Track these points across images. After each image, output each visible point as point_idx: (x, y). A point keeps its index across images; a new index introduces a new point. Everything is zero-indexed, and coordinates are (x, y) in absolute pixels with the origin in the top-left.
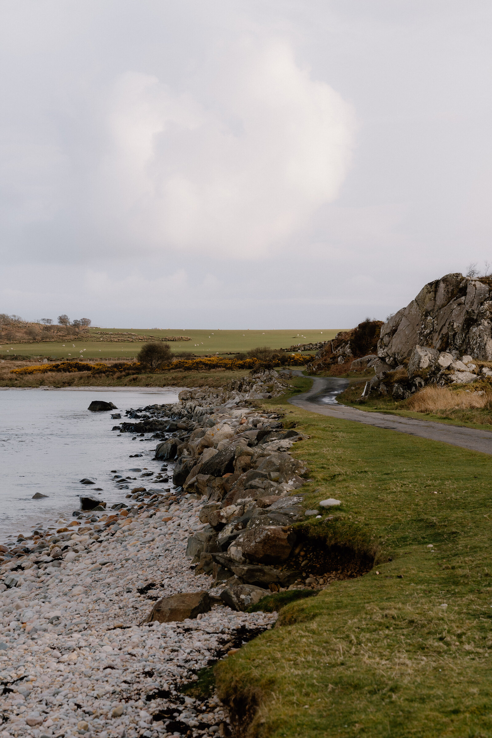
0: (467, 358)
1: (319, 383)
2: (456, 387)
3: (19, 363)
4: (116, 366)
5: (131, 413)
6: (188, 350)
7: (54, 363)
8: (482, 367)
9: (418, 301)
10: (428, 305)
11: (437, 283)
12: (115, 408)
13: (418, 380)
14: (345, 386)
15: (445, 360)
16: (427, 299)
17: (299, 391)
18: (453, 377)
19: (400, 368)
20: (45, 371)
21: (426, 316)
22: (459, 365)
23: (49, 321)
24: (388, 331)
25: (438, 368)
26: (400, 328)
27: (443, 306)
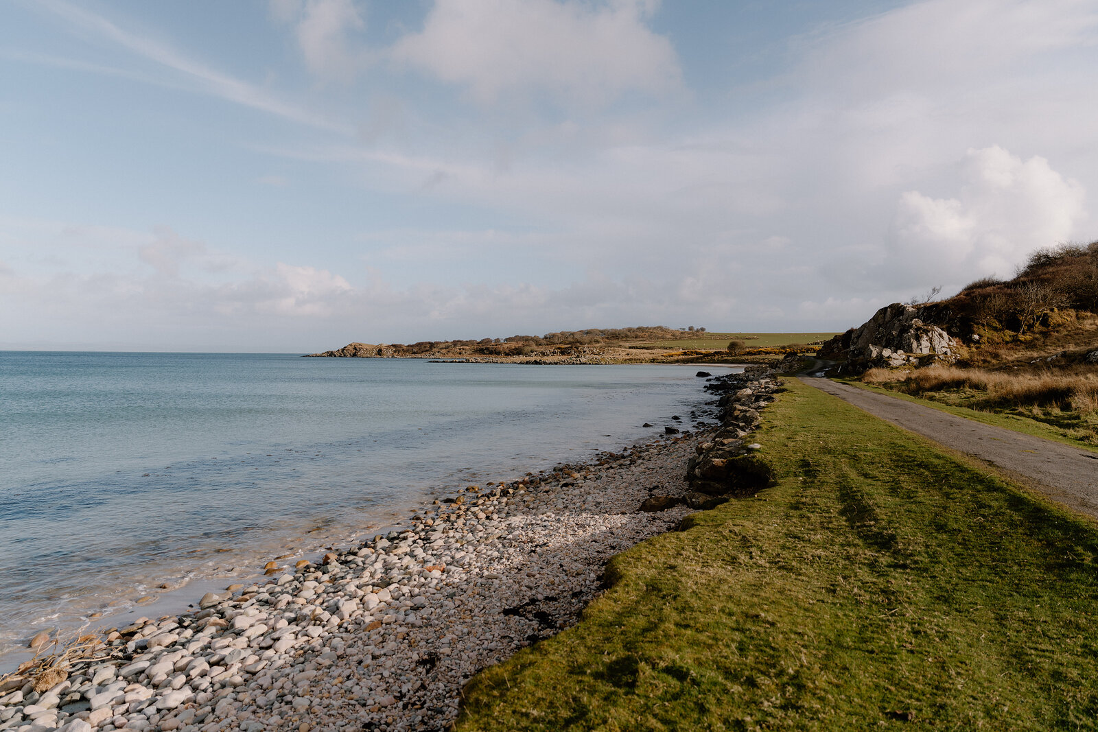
0: (900, 352)
1: (819, 363)
2: (892, 368)
3: (666, 351)
4: (716, 353)
5: (717, 379)
6: (754, 345)
7: (684, 351)
8: (910, 356)
9: (875, 319)
10: (880, 321)
11: (886, 308)
12: (710, 375)
13: (870, 364)
14: (833, 366)
15: (886, 353)
16: (879, 318)
17: (806, 369)
18: (891, 363)
19: (861, 357)
20: (679, 355)
21: (879, 327)
22: (894, 355)
23: (684, 329)
24: (856, 336)
25: (882, 356)
26: (864, 334)
27: (889, 321)
